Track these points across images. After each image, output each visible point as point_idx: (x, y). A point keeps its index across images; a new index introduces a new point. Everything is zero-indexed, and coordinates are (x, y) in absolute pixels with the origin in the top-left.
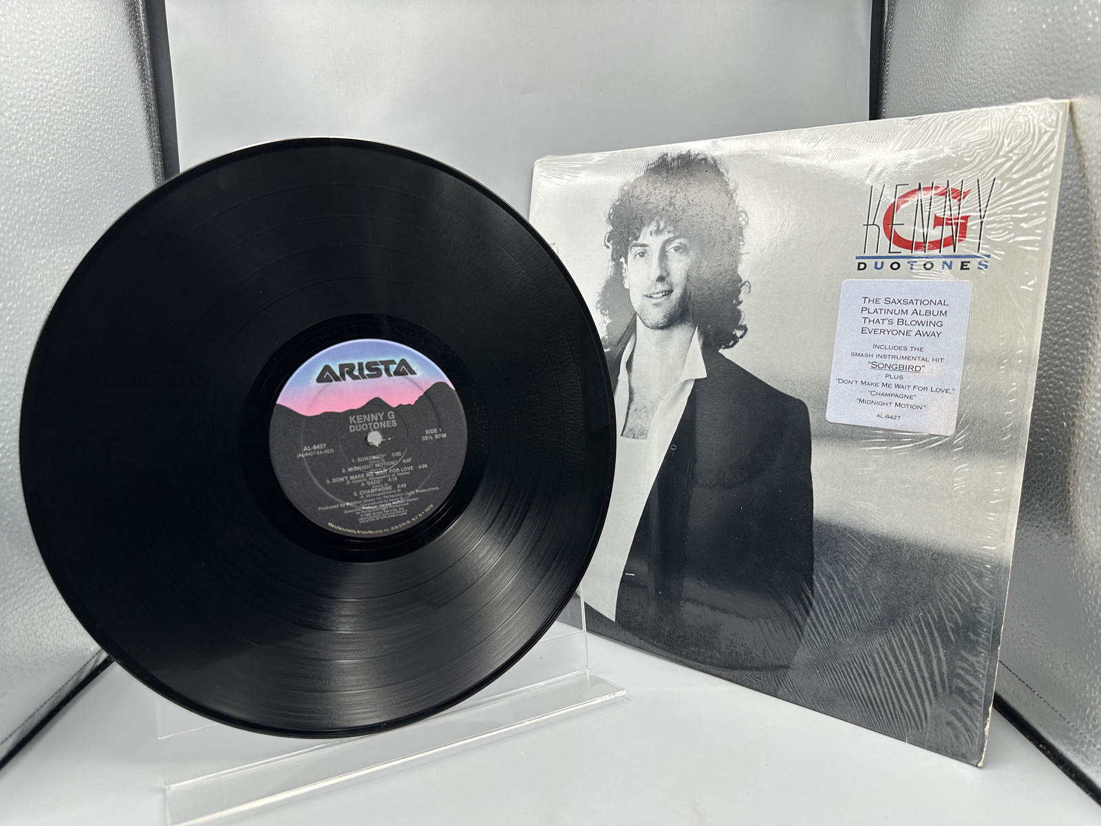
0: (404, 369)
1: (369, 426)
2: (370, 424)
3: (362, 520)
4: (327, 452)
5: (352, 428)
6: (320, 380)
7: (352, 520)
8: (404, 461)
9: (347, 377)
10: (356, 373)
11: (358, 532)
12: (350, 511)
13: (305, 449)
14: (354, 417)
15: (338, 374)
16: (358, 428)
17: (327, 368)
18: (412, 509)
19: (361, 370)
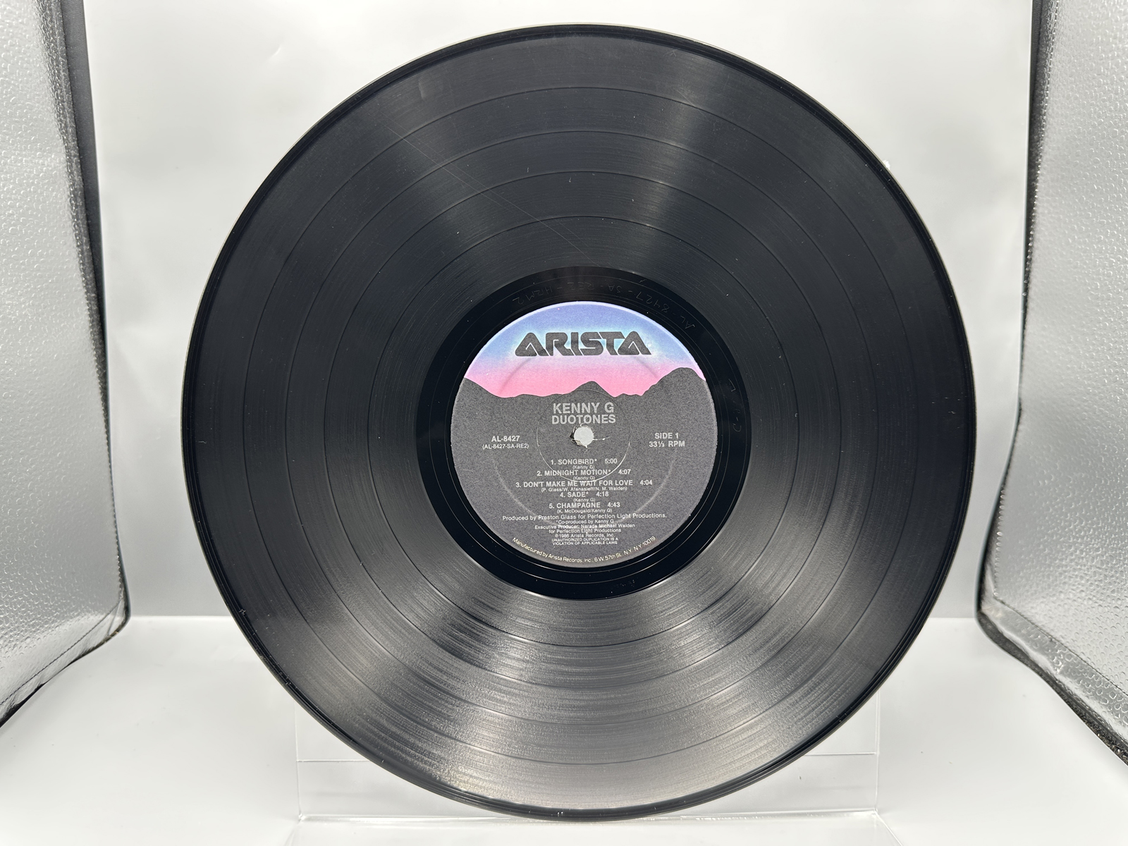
0: (634, 346)
1: (577, 418)
2: (580, 416)
3: (556, 542)
4: (520, 446)
5: (556, 420)
6: (521, 351)
7: (544, 540)
8: (620, 472)
9: (555, 350)
10: (568, 346)
11: (550, 556)
12: (542, 527)
13: (494, 439)
14: (559, 404)
15: (544, 346)
16: (564, 421)
17: (531, 337)
18: (624, 538)
19: (575, 342)
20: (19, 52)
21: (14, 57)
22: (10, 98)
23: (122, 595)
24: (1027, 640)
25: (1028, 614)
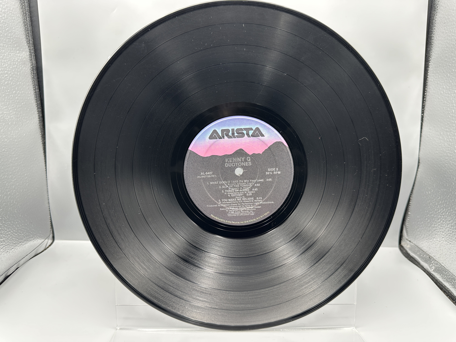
20: (10, 10)
21: (8, 12)
22: (6, 29)
23: (51, 231)
24: (420, 257)
25: (420, 246)
